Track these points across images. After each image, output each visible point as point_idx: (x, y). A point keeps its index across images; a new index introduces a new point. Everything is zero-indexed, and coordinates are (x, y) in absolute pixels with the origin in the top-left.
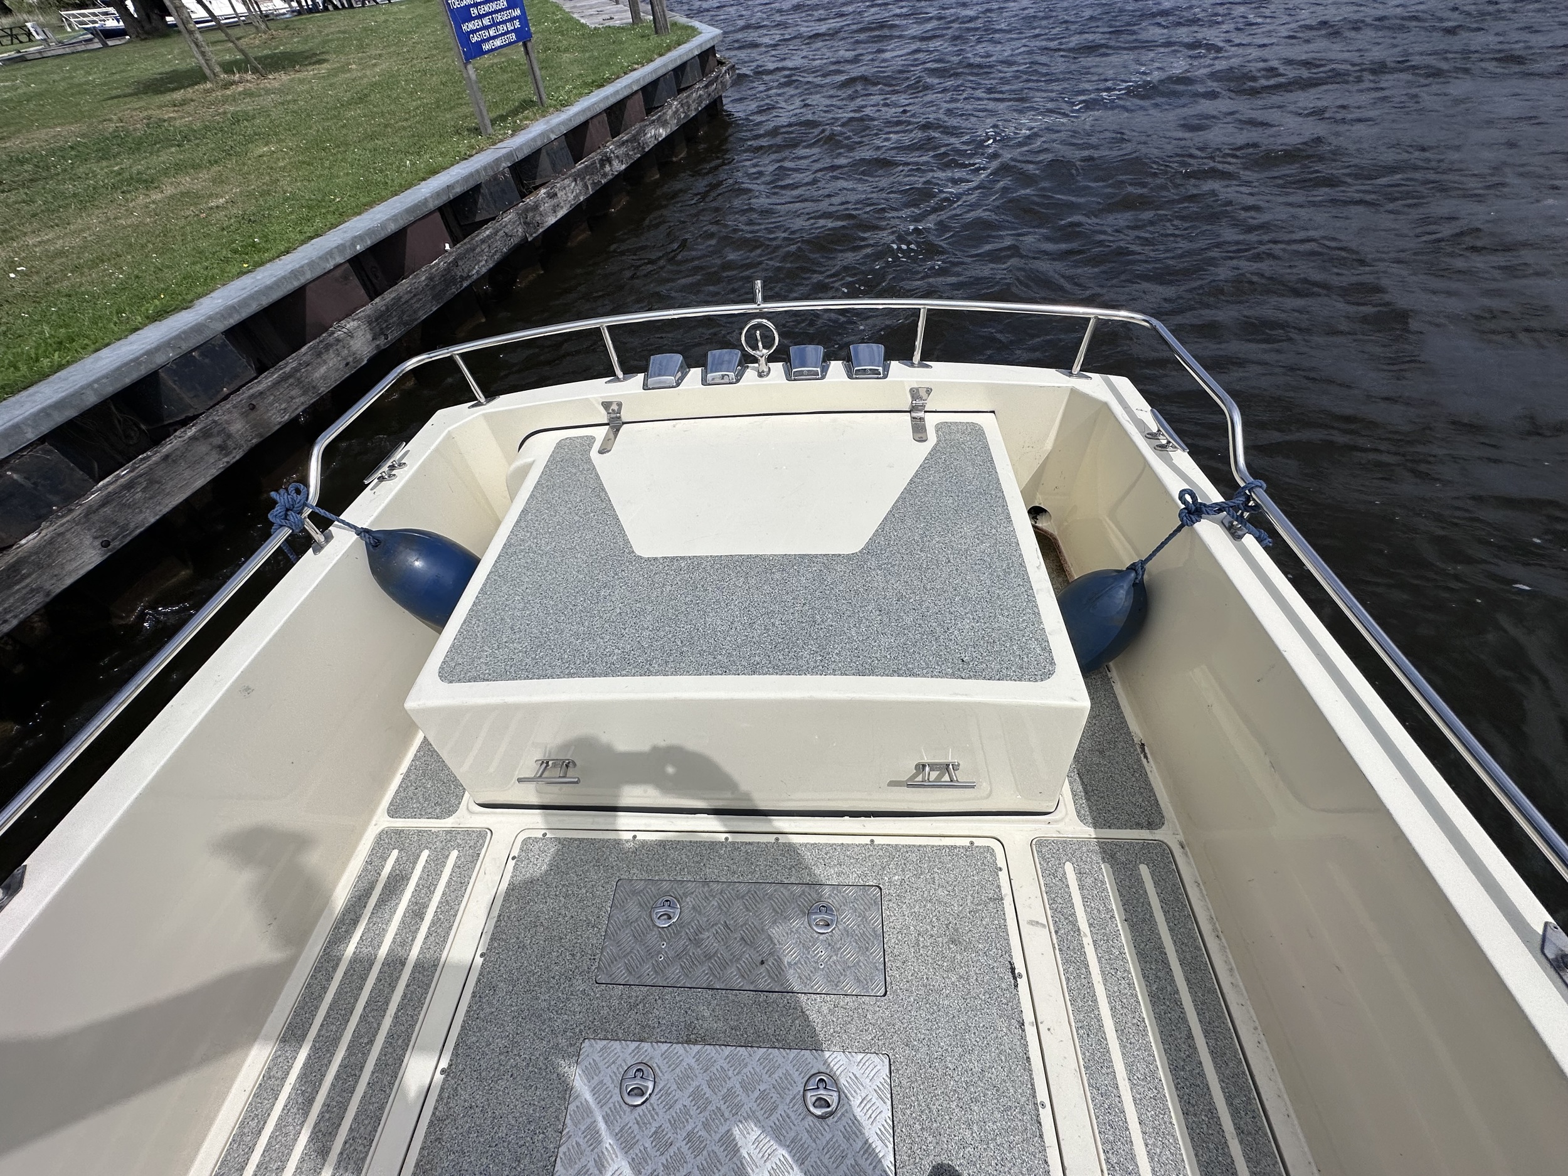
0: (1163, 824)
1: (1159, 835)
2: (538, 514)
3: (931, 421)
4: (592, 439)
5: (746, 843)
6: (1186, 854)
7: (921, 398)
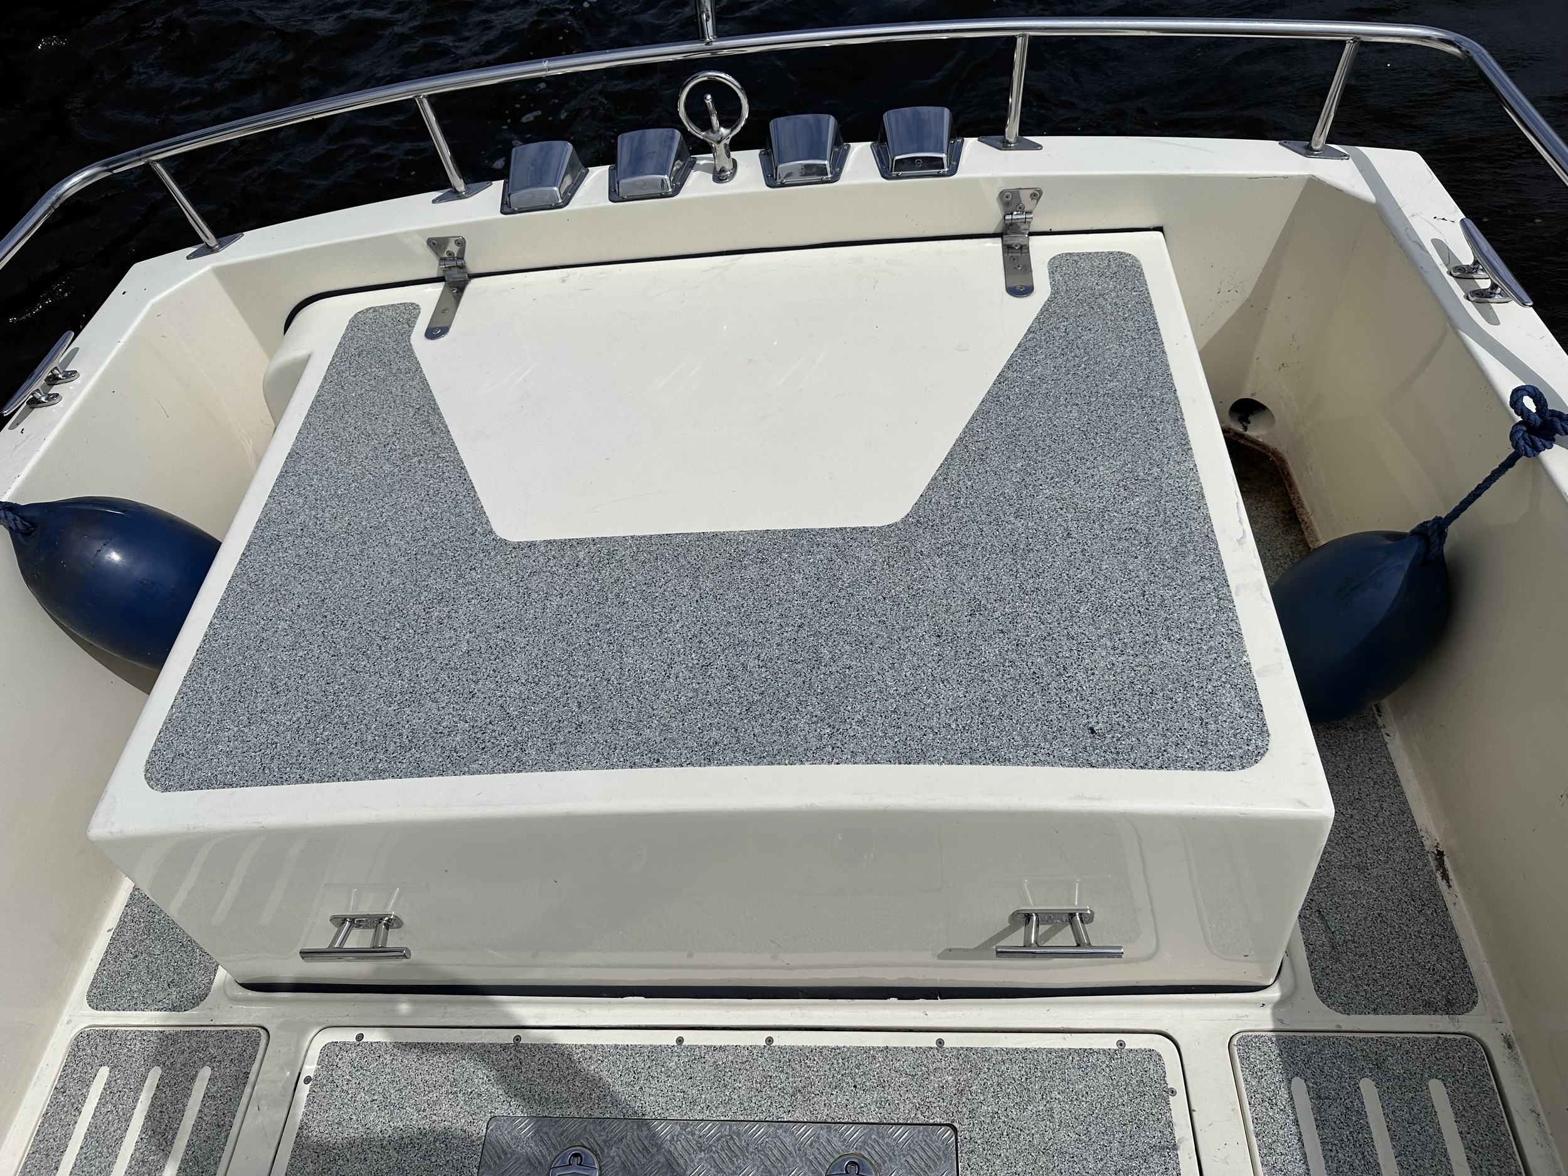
0: (1475, 1003)
1: (1466, 1023)
2: (318, 461)
3: (1042, 250)
4: (412, 310)
5: (715, 1049)
6: (1516, 1059)
7: (1021, 210)
